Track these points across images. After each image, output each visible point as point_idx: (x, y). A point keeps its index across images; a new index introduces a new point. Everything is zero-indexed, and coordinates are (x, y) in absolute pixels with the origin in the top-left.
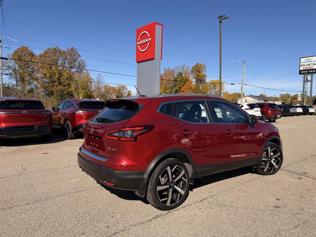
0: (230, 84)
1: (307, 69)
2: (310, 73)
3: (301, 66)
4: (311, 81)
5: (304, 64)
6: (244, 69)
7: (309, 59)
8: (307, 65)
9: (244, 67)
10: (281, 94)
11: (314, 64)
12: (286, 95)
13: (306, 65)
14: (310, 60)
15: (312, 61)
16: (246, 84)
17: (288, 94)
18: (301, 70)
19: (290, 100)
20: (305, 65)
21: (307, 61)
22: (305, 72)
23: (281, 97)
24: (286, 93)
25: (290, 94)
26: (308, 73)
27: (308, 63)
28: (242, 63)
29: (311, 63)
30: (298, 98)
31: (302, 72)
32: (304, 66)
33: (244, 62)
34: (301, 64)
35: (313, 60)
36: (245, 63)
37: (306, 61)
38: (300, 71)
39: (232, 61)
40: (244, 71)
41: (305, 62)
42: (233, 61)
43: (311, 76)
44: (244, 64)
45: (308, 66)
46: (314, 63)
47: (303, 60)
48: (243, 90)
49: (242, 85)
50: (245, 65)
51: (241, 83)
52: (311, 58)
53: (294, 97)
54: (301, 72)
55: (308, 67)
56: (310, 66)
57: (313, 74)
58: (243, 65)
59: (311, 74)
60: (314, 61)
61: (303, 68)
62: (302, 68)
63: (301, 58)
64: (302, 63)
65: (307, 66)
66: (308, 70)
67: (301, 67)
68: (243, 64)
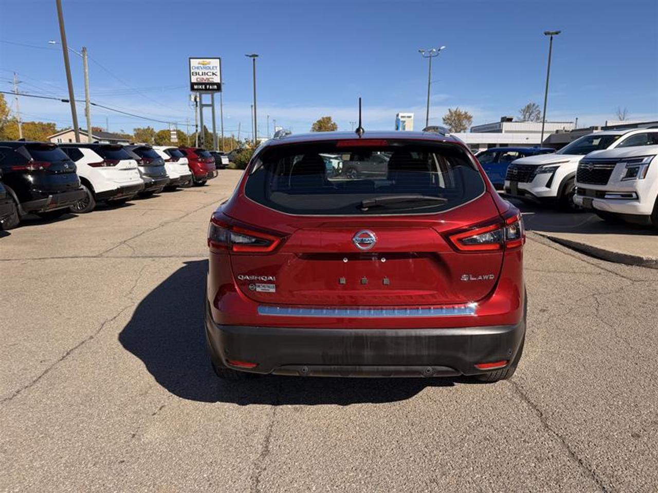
0: (59, 99)
1: (204, 81)
2: (209, 89)
3: (193, 75)
4: (212, 105)
5: (197, 71)
6: (85, 66)
7: (205, 62)
8: (203, 75)
9: (84, 61)
10: (136, 128)
11: (213, 74)
12: (147, 130)
13: (201, 74)
14: (207, 65)
15: (210, 68)
16: (95, 103)
17: (149, 128)
18: (193, 83)
19: (155, 140)
20: (199, 73)
21: (202, 66)
22: (200, 87)
23: (138, 134)
24: (146, 128)
25: (153, 129)
26: (206, 89)
27: (204, 71)
28: (79, 52)
29: (209, 71)
30: (172, 137)
31: (196, 87)
32: (198, 76)
33: (84, 50)
34: (192, 71)
35: (211, 66)
36: (86, 53)
37: (200, 65)
38: (192, 85)
39: (51, 42)
40: (87, 70)
41: (198, 68)
42: (54, 42)
43: (210, 95)
44: (84, 55)
45: (205, 77)
46: (214, 72)
47: (194, 62)
48: (90, 118)
49: (87, 104)
50: (86, 57)
51: (84, 100)
52: (208, 60)
53: (161, 135)
54: (194, 87)
55: (205, 79)
56: (208, 77)
57: (214, 93)
58: (83, 58)
59: (210, 92)
60: (213, 67)
61: (197, 78)
62: (194, 79)
63: (190, 58)
64: (194, 68)
65: (202, 77)
66: (206, 84)
67: (192, 77)
68: (82, 55)
